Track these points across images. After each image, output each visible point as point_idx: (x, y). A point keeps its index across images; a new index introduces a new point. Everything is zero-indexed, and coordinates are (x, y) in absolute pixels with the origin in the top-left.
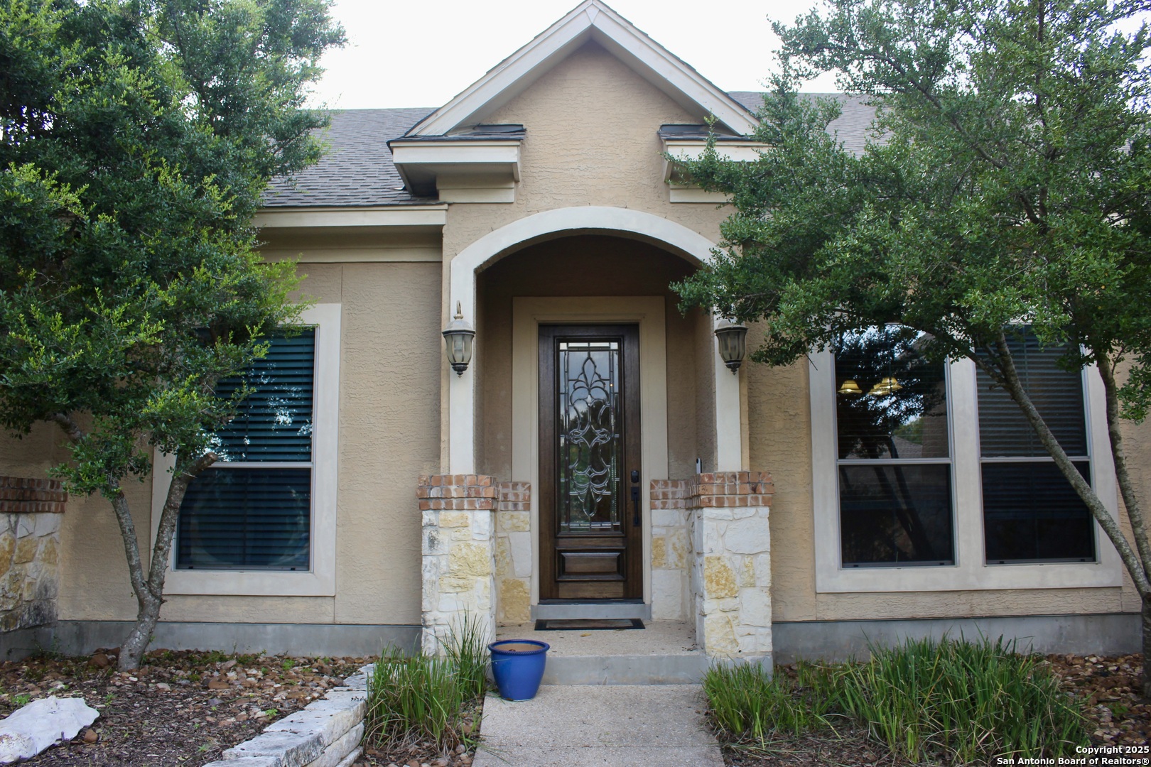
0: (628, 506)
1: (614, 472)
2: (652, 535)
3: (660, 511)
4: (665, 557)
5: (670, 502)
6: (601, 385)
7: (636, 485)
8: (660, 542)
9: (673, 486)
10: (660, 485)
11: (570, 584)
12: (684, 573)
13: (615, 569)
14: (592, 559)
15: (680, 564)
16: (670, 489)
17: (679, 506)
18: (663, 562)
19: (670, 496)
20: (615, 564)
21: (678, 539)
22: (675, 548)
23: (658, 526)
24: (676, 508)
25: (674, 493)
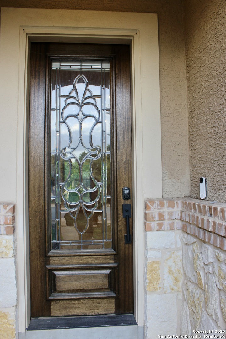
0: (119, 223)
1: (104, 189)
2: (146, 258)
3: (155, 233)
4: (160, 281)
5: (166, 223)
6: (93, 102)
7: (128, 202)
8: (155, 265)
9: (169, 206)
10: (156, 205)
11: (62, 302)
12: (180, 297)
13: (107, 286)
14: (85, 277)
15: (175, 288)
16: (166, 210)
17: (175, 227)
18: (158, 286)
19: (166, 217)
20: (106, 281)
21: (174, 262)
22: (171, 272)
23: (153, 249)
24: (172, 229)
25: (170, 214)
